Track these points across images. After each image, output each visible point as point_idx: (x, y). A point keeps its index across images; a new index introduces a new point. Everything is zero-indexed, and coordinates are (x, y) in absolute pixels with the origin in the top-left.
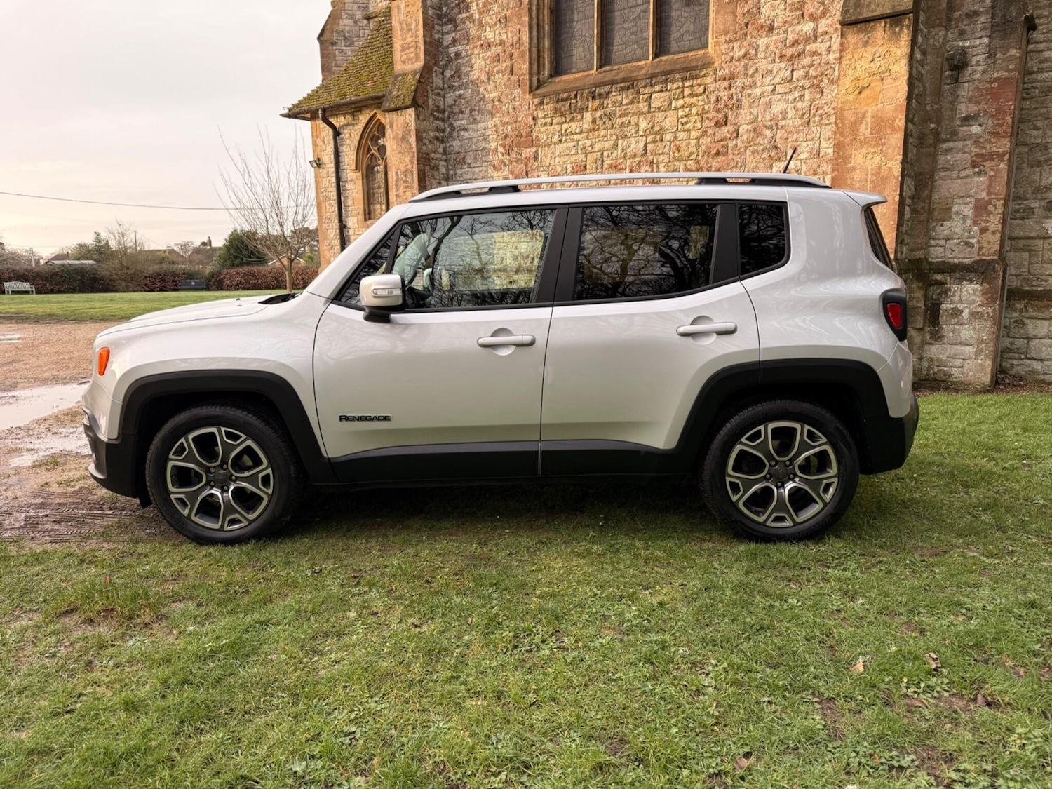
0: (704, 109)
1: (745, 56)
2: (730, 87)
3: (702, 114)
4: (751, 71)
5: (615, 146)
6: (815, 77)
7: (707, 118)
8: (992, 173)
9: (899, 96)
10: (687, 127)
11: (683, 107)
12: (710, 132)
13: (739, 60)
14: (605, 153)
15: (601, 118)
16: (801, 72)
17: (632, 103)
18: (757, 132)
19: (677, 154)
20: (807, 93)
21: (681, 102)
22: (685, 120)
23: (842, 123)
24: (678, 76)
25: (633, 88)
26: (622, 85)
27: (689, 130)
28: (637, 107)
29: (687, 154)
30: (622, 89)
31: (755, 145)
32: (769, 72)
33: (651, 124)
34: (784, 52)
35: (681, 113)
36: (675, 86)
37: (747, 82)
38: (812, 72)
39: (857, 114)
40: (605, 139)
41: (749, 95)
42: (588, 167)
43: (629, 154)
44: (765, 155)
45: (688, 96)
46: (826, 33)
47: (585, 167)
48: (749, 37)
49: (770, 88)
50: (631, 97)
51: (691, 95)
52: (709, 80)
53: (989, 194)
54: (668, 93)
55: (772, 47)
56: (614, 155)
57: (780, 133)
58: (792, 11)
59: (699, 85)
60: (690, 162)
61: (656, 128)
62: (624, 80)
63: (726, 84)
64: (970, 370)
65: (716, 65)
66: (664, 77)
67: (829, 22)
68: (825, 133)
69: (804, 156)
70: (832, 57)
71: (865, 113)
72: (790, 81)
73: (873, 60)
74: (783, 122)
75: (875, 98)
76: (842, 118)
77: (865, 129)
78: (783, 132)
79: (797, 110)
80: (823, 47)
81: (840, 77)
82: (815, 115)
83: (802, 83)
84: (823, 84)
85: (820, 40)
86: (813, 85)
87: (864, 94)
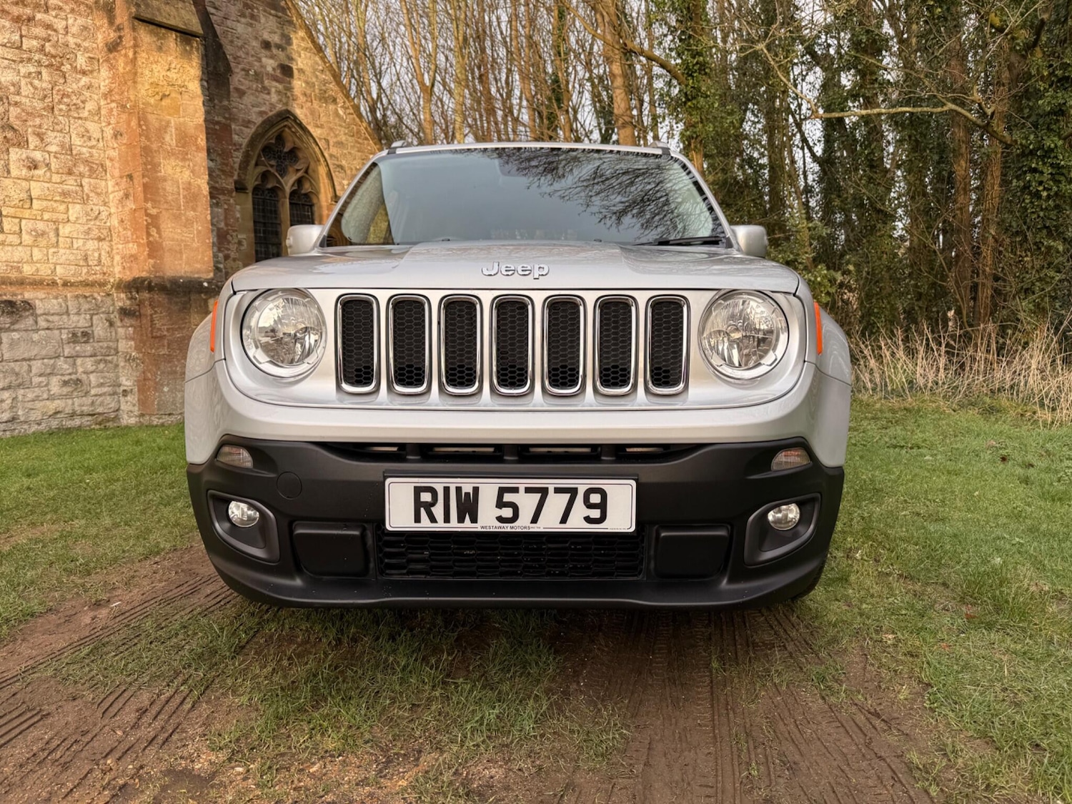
6: (54, 57)
8: (226, 207)
9: (197, 115)
16: (34, 43)
20: (44, 71)
23: (147, 126)
38: (48, 47)
39: (161, 121)
46: (60, 9)
53: (227, 225)
57: (14, 111)
68: (76, 127)
69: (53, 148)
70: (71, 41)
71: (168, 122)
72: (20, 48)
73: (169, 70)
74: (17, 98)
75: (176, 110)
76: (146, 120)
77: (170, 139)
78: (19, 110)
79: (36, 88)
80: (60, 25)
81: (135, 74)
82: (60, 102)
83: (37, 57)
84: (64, 68)
85: (54, 13)
86: (51, 65)
87: (165, 102)
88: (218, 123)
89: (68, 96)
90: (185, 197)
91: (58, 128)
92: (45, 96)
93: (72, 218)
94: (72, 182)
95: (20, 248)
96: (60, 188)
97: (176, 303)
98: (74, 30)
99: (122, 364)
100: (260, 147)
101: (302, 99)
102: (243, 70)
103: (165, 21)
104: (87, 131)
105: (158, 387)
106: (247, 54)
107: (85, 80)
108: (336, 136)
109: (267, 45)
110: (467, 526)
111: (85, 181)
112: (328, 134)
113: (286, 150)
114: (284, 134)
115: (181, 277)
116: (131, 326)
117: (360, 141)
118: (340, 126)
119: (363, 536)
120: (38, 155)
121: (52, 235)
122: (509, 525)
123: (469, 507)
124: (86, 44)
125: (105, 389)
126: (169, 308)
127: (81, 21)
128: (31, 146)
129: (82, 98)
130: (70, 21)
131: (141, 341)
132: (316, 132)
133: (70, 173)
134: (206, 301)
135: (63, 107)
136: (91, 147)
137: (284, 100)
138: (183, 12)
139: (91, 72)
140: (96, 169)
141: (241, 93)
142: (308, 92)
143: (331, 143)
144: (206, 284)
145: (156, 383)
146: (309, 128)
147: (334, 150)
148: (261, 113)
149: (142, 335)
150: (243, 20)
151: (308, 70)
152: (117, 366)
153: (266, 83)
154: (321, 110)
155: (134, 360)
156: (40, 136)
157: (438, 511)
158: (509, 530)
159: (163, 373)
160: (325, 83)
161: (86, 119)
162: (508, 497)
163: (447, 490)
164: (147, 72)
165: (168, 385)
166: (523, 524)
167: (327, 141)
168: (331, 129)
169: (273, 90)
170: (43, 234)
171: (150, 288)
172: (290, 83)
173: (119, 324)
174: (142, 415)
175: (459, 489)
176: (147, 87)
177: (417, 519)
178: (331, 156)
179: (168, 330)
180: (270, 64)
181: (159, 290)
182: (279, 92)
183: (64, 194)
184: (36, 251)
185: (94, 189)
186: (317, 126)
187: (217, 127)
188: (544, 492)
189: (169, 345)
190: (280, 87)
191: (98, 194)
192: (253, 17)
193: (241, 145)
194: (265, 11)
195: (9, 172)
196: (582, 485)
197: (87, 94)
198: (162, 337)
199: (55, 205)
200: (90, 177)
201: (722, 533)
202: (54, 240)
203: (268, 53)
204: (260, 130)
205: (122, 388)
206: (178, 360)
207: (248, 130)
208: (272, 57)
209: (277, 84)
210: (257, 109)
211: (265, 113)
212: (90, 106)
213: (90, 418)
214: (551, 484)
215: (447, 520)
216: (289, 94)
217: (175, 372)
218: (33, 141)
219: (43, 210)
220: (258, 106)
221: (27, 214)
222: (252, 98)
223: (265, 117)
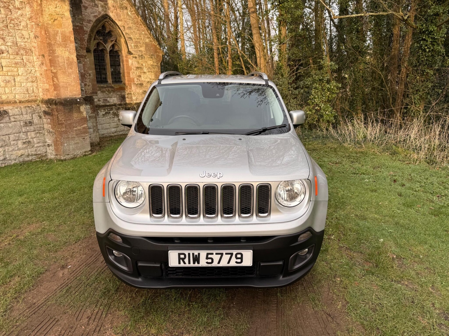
8: (84, 63)
9: (69, 27)
20: (2, 9)
23: (49, 34)
39: (55, 31)
53: (84, 71)
64: (93, 138)
68: (18, 34)
69: (9, 44)
71: (58, 31)
73: (56, 8)
75: (60, 25)
76: (48, 31)
77: (59, 39)
81: (42, 11)
82: (10, 23)
84: (10, 8)
87: (56, 22)
88: (78, 26)
89: (13, 20)
90: (67, 64)
91: (10, 35)
92: (3, 21)
93: (20, 74)
94: (18, 58)
96: (14, 61)
97: (67, 109)
99: (46, 134)
100: (95, 31)
101: (112, 9)
104: (23, 35)
105: (62, 143)
107: (20, 12)
108: (128, 24)
110: (196, 265)
111: (24, 57)
112: (124, 24)
113: (106, 32)
114: (105, 25)
115: (68, 98)
116: (49, 119)
117: (138, 26)
118: (129, 19)
119: (161, 266)
120: (3, 48)
121: (12, 82)
122: (210, 264)
123: (197, 259)
125: (41, 144)
126: (64, 112)
129: (19, 20)
131: (54, 125)
132: (119, 23)
133: (17, 54)
134: (79, 108)
135: (12, 25)
136: (25, 42)
137: (105, 10)
139: (22, 8)
140: (28, 52)
141: (86, 8)
142: (115, 5)
143: (126, 28)
144: (78, 100)
145: (61, 143)
146: (116, 21)
147: (127, 31)
148: (95, 16)
149: (54, 123)
152: (44, 134)
153: (96, 2)
154: (121, 13)
155: (51, 133)
156: (3, 39)
157: (186, 260)
158: (210, 266)
159: (64, 138)
160: (122, 1)
161: (22, 30)
162: (210, 256)
163: (189, 254)
164: (47, 10)
165: (66, 143)
166: (215, 264)
167: (124, 27)
168: (125, 21)
169: (99, 5)
170: (9, 81)
171: (56, 104)
172: (107, 1)
173: (43, 117)
174: (57, 155)
175: (193, 254)
176: (47, 16)
177: (179, 263)
178: (126, 33)
179: (64, 120)
181: (59, 104)
182: (102, 6)
183: (16, 64)
184: (6, 89)
185: (28, 60)
186: (119, 20)
187: (78, 28)
188: (222, 254)
189: (65, 126)
190: (102, 3)
191: (30, 62)
193: (87, 32)
196: (235, 252)
197: (21, 18)
198: (62, 124)
199: (12, 69)
200: (26, 55)
201: (281, 263)
202: (14, 84)
204: (95, 24)
205: (47, 144)
206: (70, 133)
207: (90, 24)
209: (101, 2)
210: (93, 15)
211: (97, 16)
213: (35, 156)
214: (224, 252)
215: (189, 263)
216: (106, 7)
217: (69, 138)
218: (1, 41)
219: (7, 71)
220: (93, 13)
221: (1, 73)
222: (91, 9)
223: (97, 18)
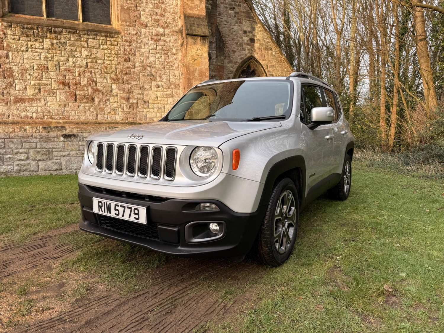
0: (118, 52)
1: (136, 34)
2: (130, 46)
3: (117, 54)
4: (139, 41)
5: (68, 60)
6: (166, 51)
7: (120, 57)
9: (206, 65)
10: (110, 58)
11: (107, 49)
12: (122, 63)
13: (133, 35)
14: (61, 63)
15: (57, 43)
16: (160, 47)
17: (77, 40)
18: (144, 67)
19: (105, 70)
20: (163, 56)
21: (105, 47)
22: (108, 55)
23: (189, 71)
24: (103, 34)
25: (77, 33)
26: (70, 30)
27: (111, 60)
28: (80, 44)
29: (111, 71)
30: (70, 32)
31: (144, 73)
32: (147, 44)
33: (89, 54)
34: (153, 37)
35: (106, 51)
36: (102, 38)
37: (138, 45)
38: (164, 48)
39: (194, 68)
40: (60, 55)
41: (139, 51)
42: (49, 68)
43: (77, 66)
44: (149, 78)
45: (109, 45)
46: (168, 35)
47: (47, 67)
48: (137, 27)
49: (148, 50)
50: (76, 37)
51: (111, 45)
52: (119, 40)
54: (98, 41)
55: (147, 34)
56: (67, 64)
57: (154, 70)
58: (154, 21)
59: (115, 41)
60: (112, 75)
61: (93, 56)
62: (70, 28)
63: (128, 44)
65: (122, 34)
66: (95, 33)
67: (169, 30)
68: (171, 73)
69: (164, 80)
70: (171, 44)
71: (196, 69)
72: (156, 49)
73: (197, 50)
74: (155, 66)
75: (199, 64)
76: (189, 69)
77: (197, 74)
78: (155, 69)
79: (160, 62)
80: (168, 40)
81: (187, 53)
82: (167, 65)
83: (161, 51)
84: (169, 54)
85: (166, 36)
86: (165, 53)
87: (196, 62)
88: (219, 65)
89: (169, 63)
91: (166, 74)
92: (163, 64)
93: (169, 103)
94: (169, 91)
95: (154, 113)
96: (166, 93)
98: (172, 41)
100: (240, 71)
101: (258, 50)
102: (235, 43)
103: (196, 34)
104: (175, 74)
106: (238, 37)
107: (175, 57)
108: (271, 63)
109: (245, 32)
110: (109, 214)
111: (173, 90)
112: (268, 63)
113: (251, 71)
114: (250, 65)
118: (273, 59)
120: (160, 83)
121: (163, 108)
122: (117, 216)
123: (109, 209)
124: (176, 45)
127: (174, 37)
128: (158, 80)
129: (174, 63)
130: (171, 38)
132: (262, 63)
133: (169, 88)
136: (176, 79)
137: (251, 52)
138: (203, 29)
139: (177, 54)
140: (177, 86)
141: (234, 52)
142: (261, 47)
143: (269, 66)
146: (261, 62)
147: (269, 69)
148: (241, 58)
150: (237, 24)
151: (261, 39)
153: (244, 46)
154: (265, 54)
156: (160, 77)
157: (103, 209)
158: (117, 218)
160: (268, 43)
161: (174, 70)
162: (117, 208)
164: (190, 52)
166: (120, 217)
167: (267, 66)
168: (269, 61)
169: (247, 49)
170: (160, 108)
172: (253, 45)
176: (190, 57)
177: (99, 210)
178: (268, 71)
180: (246, 39)
182: (249, 49)
183: (167, 95)
184: (158, 113)
186: (263, 60)
187: (219, 67)
188: (125, 207)
190: (249, 47)
191: (177, 94)
192: (240, 23)
193: (233, 71)
194: (245, 19)
195: (151, 89)
196: (134, 207)
197: (175, 61)
199: (164, 99)
200: (175, 89)
201: (176, 229)
202: (163, 110)
203: (246, 35)
204: (240, 65)
207: (236, 65)
208: (247, 36)
209: (248, 46)
210: (240, 57)
211: (243, 58)
212: (176, 65)
215: (105, 212)
216: (253, 49)
218: (159, 79)
219: (160, 101)
220: (240, 56)
221: (156, 102)
222: (238, 53)
223: (243, 59)
